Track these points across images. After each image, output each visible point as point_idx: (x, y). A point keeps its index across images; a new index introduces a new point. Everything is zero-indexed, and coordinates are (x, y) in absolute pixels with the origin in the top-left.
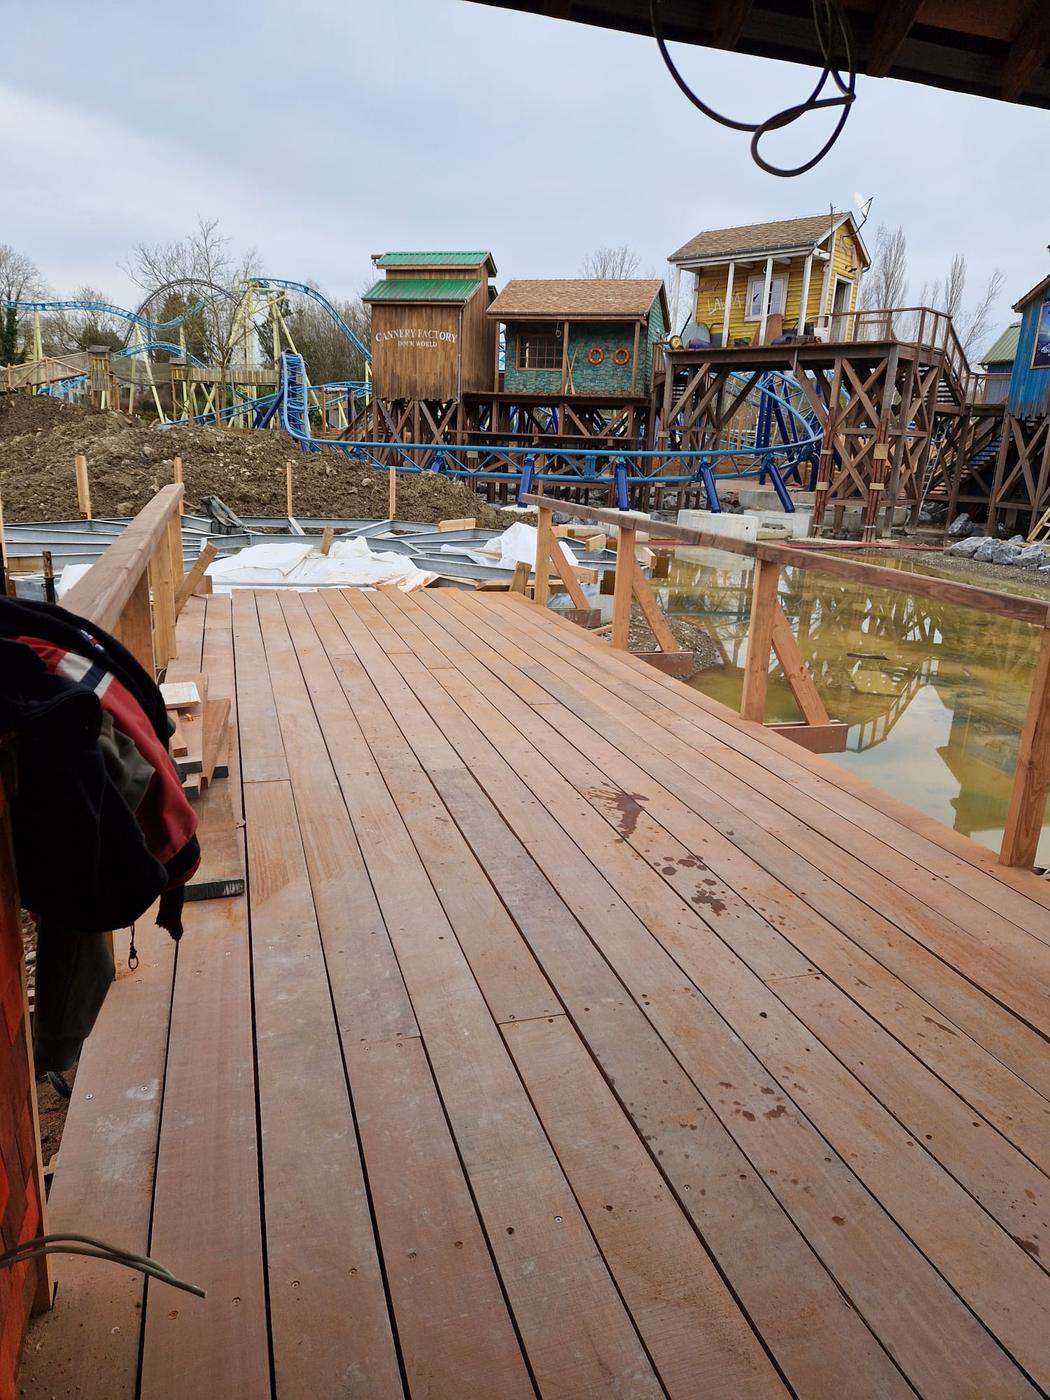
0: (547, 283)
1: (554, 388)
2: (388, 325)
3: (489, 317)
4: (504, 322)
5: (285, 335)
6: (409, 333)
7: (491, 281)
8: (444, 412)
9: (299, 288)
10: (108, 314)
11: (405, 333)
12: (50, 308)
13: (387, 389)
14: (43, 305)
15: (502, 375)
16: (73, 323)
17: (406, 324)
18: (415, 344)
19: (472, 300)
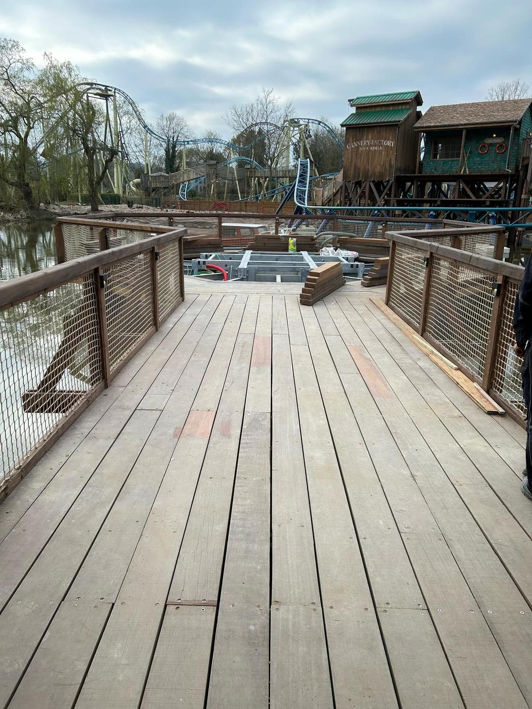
0: (454, 106)
1: (454, 170)
2: (355, 139)
3: (415, 130)
4: (424, 132)
5: (307, 149)
6: (367, 143)
7: (419, 109)
8: (385, 188)
9: (316, 122)
10: (219, 144)
11: (364, 143)
12: (192, 143)
13: (351, 176)
14: (188, 142)
15: (421, 164)
16: (202, 150)
17: (365, 137)
18: (369, 148)
19: (405, 120)
